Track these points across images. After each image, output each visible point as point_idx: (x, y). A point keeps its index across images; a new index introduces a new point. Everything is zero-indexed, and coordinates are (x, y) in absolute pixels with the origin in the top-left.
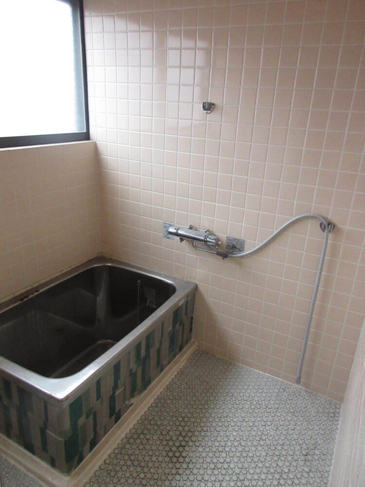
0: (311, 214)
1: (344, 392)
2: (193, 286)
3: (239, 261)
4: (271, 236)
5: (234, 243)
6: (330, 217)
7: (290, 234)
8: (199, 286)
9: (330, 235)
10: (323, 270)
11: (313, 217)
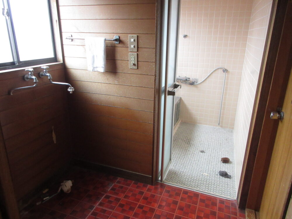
0: (220, 67)
1: (234, 121)
2: (180, 98)
3: (196, 86)
4: (207, 76)
5: (195, 80)
6: (226, 68)
7: (214, 75)
8: (182, 98)
9: (226, 73)
10: (225, 85)
11: (221, 68)
